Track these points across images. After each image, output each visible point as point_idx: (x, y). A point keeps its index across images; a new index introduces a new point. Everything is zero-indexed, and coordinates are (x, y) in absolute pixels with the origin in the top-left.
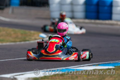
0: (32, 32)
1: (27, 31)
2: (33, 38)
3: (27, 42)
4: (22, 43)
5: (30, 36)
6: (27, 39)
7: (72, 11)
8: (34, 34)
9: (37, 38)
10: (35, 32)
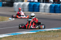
0: (6, 17)
1: (4, 17)
2: (6, 20)
3: (3, 21)
4: (1, 22)
5: (5, 19)
6: (4, 20)
7: (23, 9)
8: (7, 18)
9: (8, 20)
10: (7, 17)
